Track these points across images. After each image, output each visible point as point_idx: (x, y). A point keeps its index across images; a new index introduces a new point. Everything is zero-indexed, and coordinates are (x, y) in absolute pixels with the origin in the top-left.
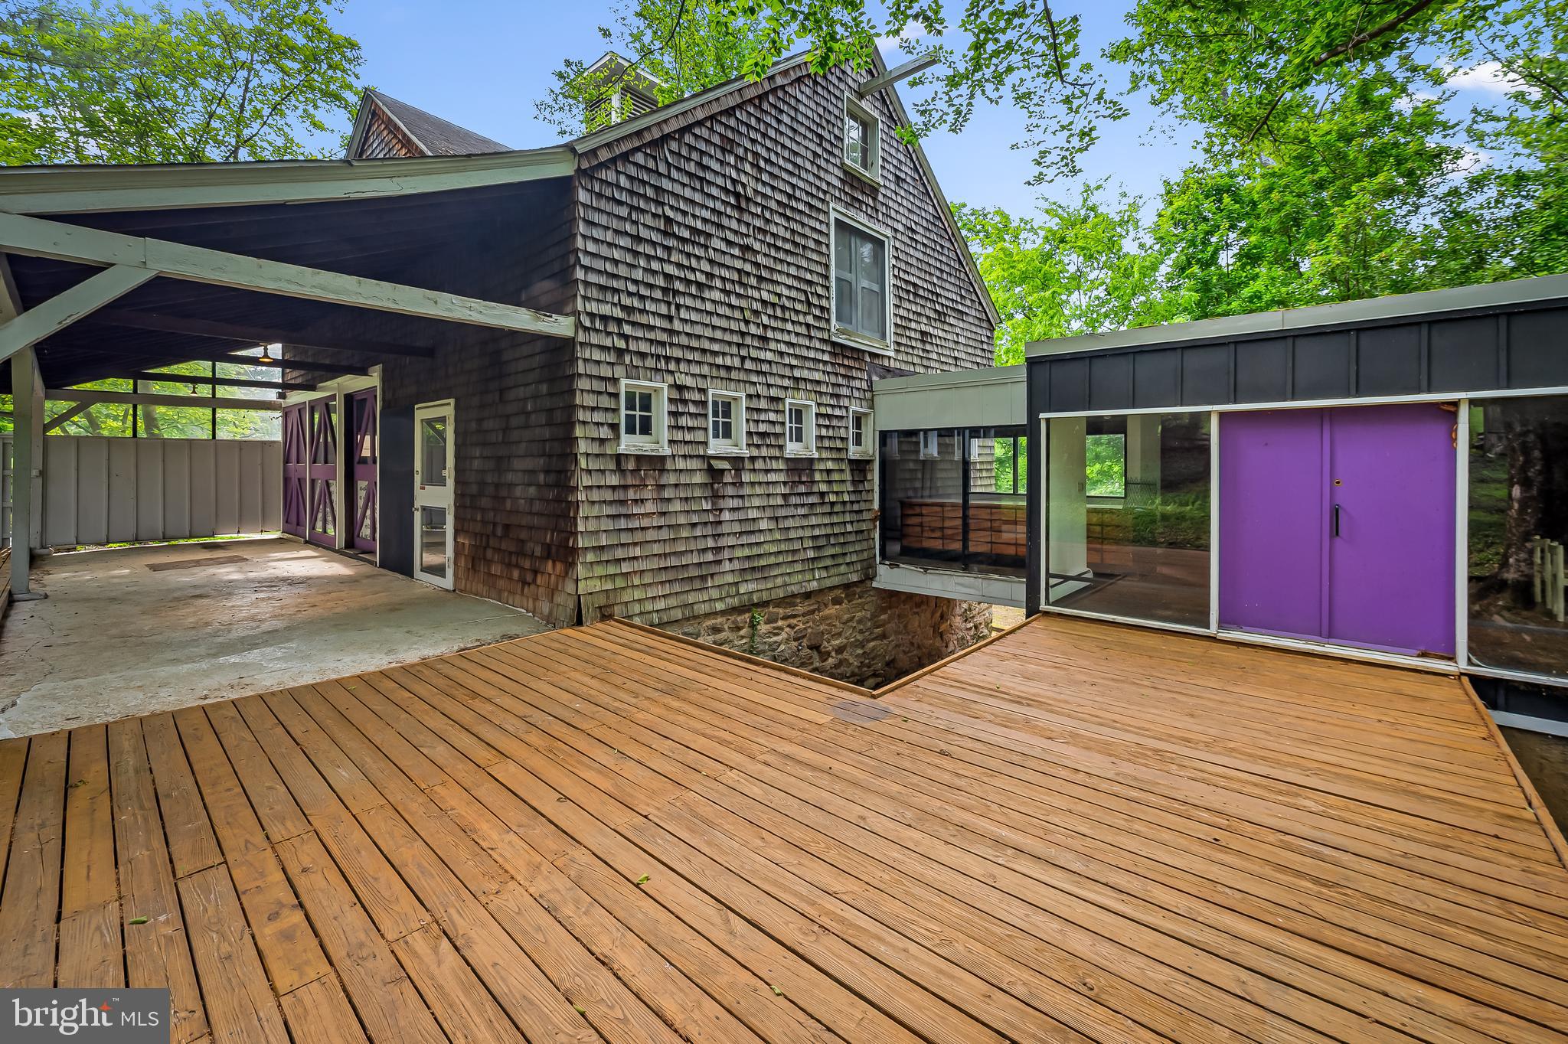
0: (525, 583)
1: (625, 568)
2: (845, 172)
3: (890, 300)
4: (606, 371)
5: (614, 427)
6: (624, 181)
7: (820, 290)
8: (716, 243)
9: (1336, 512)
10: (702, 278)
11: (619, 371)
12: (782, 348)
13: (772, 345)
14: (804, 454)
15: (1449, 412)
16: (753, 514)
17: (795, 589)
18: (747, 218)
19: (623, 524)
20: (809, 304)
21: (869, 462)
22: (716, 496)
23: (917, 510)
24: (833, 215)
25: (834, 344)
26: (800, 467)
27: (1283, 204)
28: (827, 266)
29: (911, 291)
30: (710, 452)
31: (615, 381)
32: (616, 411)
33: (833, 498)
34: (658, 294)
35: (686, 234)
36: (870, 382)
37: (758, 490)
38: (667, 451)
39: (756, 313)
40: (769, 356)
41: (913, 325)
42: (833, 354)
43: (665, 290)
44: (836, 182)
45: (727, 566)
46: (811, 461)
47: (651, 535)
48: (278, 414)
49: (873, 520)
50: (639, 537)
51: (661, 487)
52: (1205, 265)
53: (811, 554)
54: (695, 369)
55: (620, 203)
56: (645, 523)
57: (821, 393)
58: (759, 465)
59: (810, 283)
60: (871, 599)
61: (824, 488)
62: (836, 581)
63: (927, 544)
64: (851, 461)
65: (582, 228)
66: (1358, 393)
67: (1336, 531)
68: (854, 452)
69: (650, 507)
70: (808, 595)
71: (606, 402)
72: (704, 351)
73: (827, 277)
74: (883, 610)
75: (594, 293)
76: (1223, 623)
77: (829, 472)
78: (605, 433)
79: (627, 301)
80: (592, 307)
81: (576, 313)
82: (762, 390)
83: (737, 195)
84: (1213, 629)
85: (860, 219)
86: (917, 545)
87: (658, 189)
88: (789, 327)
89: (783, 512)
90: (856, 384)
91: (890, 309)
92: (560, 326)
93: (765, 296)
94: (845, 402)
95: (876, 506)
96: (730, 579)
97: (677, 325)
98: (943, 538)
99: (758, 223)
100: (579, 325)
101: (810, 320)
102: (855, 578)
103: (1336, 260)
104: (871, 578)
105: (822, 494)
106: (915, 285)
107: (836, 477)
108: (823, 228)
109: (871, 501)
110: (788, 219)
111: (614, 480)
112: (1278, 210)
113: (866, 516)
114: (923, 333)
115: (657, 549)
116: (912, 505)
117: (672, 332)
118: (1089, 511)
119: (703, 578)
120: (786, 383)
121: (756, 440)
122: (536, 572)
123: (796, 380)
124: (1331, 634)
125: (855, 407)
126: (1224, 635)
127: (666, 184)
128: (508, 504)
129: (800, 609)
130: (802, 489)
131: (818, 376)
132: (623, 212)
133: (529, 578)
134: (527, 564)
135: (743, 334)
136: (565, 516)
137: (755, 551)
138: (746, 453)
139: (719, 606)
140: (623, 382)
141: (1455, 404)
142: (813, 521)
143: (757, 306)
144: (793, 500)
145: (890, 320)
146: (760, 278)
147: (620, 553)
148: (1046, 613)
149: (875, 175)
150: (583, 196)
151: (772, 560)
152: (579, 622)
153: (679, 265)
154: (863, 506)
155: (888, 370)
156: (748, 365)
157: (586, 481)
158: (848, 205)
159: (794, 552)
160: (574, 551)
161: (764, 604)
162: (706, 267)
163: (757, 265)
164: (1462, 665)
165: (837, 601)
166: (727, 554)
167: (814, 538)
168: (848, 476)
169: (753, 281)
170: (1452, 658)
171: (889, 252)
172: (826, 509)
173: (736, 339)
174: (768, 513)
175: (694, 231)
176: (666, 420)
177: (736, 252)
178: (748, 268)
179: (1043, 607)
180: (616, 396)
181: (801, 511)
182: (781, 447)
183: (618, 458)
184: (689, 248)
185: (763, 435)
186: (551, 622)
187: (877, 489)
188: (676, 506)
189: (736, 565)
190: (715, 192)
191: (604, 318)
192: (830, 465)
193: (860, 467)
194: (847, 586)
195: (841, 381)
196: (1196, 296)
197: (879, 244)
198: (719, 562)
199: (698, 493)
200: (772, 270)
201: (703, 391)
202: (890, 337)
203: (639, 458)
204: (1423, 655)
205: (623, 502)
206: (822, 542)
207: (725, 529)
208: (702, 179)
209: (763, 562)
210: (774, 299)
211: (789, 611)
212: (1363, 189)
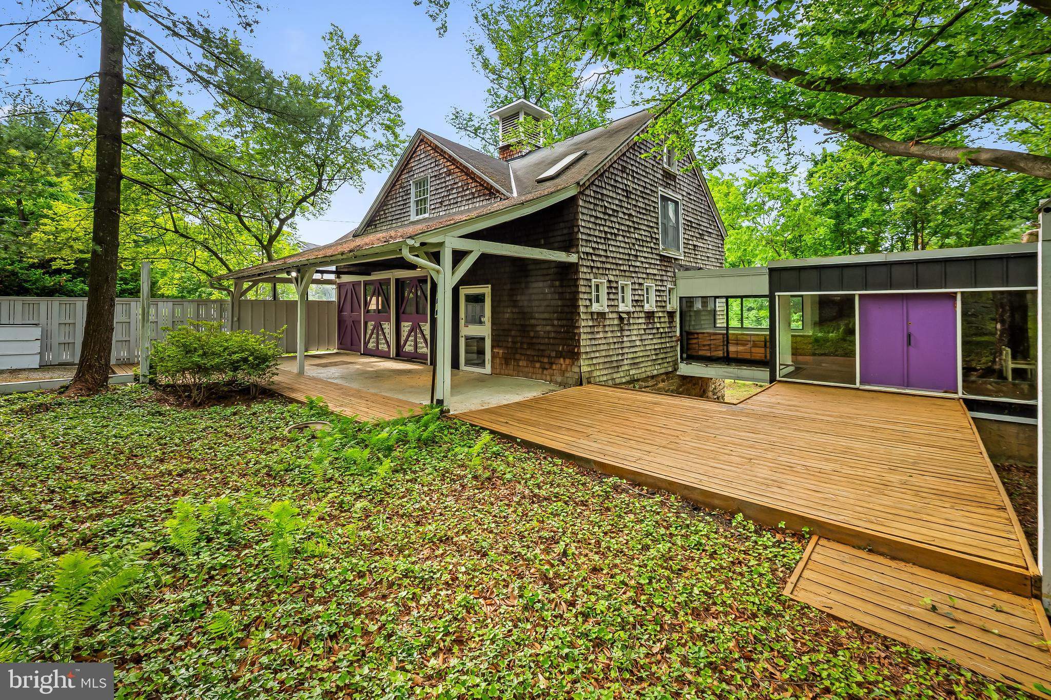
0: (544, 369)
1: (595, 361)
2: (664, 171)
3: (681, 230)
4: (588, 277)
5: (590, 300)
6: (592, 194)
7: (656, 231)
8: (621, 215)
9: (909, 336)
10: (616, 231)
11: (592, 276)
12: (643, 260)
13: (639, 259)
14: (651, 309)
15: (953, 296)
16: (634, 338)
17: (649, 374)
18: (630, 201)
19: (593, 342)
20: (652, 237)
21: (674, 312)
22: (622, 330)
23: (696, 336)
24: (660, 193)
25: (661, 256)
26: (650, 315)
27: (879, 173)
28: (658, 218)
29: (689, 225)
30: (620, 310)
31: (590, 280)
32: (590, 293)
33: (662, 330)
34: (603, 241)
35: (611, 213)
36: (674, 272)
37: (636, 327)
38: (607, 310)
39: (634, 244)
40: (638, 264)
41: (691, 242)
42: (661, 260)
43: (605, 239)
44: (660, 177)
45: (626, 362)
46: (653, 312)
47: (602, 347)
48: (334, 286)
49: (677, 341)
50: (598, 348)
51: (605, 326)
52: (837, 202)
53: (654, 357)
54: (614, 273)
55: (591, 203)
56: (600, 342)
57: (656, 280)
58: (636, 315)
59: (652, 227)
60: (676, 380)
61: (658, 325)
62: (663, 371)
63: (701, 353)
64: (668, 312)
65: (580, 216)
66: (917, 288)
67: (909, 343)
68: (669, 308)
69: (601, 335)
70: (653, 377)
71: (588, 290)
72: (617, 264)
73: (657, 224)
74: (681, 386)
75: (584, 243)
76: (862, 383)
77: (660, 317)
78: (588, 303)
79: (594, 245)
80: (584, 249)
81: (578, 252)
82: (636, 280)
83: (627, 191)
84: (858, 385)
85: (669, 193)
86: (694, 354)
87: (602, 194)
88: (645, 249)
89: (644, 337)
90: (669, 274)
91: (681, 235)
92: (573, 258)
93: (637, 236)
94: (665, 283)
95: (678, 334)
96: (626, 368)
97: (609, 254)
98: (710, 349)
99: (634, 203)
100: (580, 258)
101: (652, 245)
102: (670, 369)
103: (909, 205)
104: (676, 370)
105: (658, 328)
106: (691, 222)
107: (662, 320)
108: (655, 200)
109: (675, 332)
110: (644, 198)
111: (590, 323)
112: (877, 175)
113: (674, 339)
114: (695, 246)
115: (604, 353)
116: (693, 334)
117: (607, 257)
118: (793, 336)
119: (618, 367)
120: (644, 276)
121: (635, 304)
122: (551, 364)
123: (648, 274)
124: (908, 385)
125: (669, 286)
126: (862, 387)
127: (605, 192)
128: (532, 334)
129: (650, 384)
130: (650, 326)
131: (655, 272)
132: (592, 207)
133: (547, 366)
134: (546, 360)
135: (629, 255)
136: (573, 339)
137: (635, 355)
138: (632, 310)
139: (624, 380)
140: (594, 280)
141: (956, 293)
142: (655, 341)
143: (634, 241)
144: (648, 331)
145: (681, 241)
146: (635, 228)
147: (593, 355)
148: (780, 381)
149: (674, 170)
150: (581, 203)
151: (641, 360)
152: (581, 384)
153: (609, 227)
154: (672, 334)
155: (681, 266)
156: (632, 269)
157: (583, 324)
158: (665, 187)
159: (648, 356)
160: (578, 354)
161: (638, 380)
162: (617, 226)
163: (633, 222)
164: (960, 395)
165: (663, 381)
166: (626, 356)
167: (655, 349)
168: (667, 320)
169: (632, 230)
170: (956, 393)
171: (681, 207)
172: (659, 336)
173: (627, 257)
174: (639, 338)
175: (614, 210)
176: (606, 297)
177: (627, 217)
178: (631, 224)
179: (778, 378)
180: (590, 287)
181: (651, 337)
182: (643, 306)
183: (592, 313)
184: (612, 219)
185: (637, 301)
186: (564, 385)
187: (678, 326)
188: (609, 335)
189: (629, 362)
190: (620, 191)
191: (587, 254)
192: (661, 314)
193: (671, 315)
194: (667, 373)
195: (664, 273)
196: (833, 221)
197: (676, 203)
198: (623, 360)
199: (616, 329)
200: (638, 223)
201: (617, 282)
202: (682, 249)
203: (598, 313)
204: (945, 392)
205: (592, 333)
206: (658, 352)
207: (625, 345)
208: (615, 187)
209: (638, 361)
210: (640, 237)
211: (646, 384)
212: (922, 170)
